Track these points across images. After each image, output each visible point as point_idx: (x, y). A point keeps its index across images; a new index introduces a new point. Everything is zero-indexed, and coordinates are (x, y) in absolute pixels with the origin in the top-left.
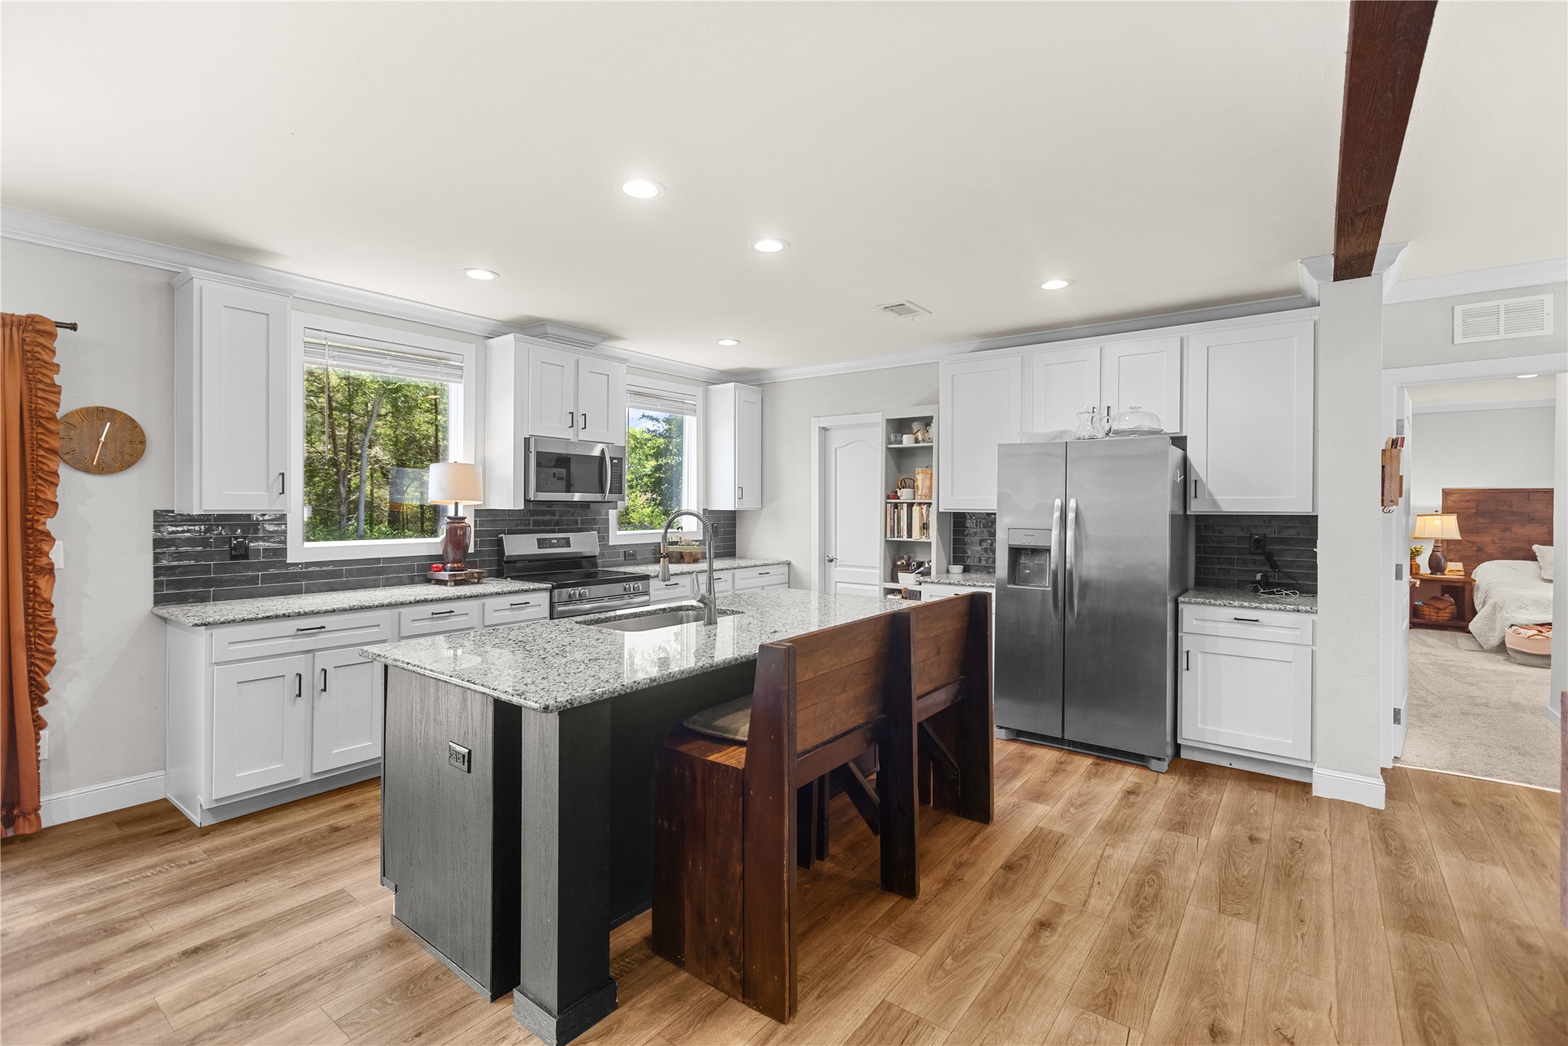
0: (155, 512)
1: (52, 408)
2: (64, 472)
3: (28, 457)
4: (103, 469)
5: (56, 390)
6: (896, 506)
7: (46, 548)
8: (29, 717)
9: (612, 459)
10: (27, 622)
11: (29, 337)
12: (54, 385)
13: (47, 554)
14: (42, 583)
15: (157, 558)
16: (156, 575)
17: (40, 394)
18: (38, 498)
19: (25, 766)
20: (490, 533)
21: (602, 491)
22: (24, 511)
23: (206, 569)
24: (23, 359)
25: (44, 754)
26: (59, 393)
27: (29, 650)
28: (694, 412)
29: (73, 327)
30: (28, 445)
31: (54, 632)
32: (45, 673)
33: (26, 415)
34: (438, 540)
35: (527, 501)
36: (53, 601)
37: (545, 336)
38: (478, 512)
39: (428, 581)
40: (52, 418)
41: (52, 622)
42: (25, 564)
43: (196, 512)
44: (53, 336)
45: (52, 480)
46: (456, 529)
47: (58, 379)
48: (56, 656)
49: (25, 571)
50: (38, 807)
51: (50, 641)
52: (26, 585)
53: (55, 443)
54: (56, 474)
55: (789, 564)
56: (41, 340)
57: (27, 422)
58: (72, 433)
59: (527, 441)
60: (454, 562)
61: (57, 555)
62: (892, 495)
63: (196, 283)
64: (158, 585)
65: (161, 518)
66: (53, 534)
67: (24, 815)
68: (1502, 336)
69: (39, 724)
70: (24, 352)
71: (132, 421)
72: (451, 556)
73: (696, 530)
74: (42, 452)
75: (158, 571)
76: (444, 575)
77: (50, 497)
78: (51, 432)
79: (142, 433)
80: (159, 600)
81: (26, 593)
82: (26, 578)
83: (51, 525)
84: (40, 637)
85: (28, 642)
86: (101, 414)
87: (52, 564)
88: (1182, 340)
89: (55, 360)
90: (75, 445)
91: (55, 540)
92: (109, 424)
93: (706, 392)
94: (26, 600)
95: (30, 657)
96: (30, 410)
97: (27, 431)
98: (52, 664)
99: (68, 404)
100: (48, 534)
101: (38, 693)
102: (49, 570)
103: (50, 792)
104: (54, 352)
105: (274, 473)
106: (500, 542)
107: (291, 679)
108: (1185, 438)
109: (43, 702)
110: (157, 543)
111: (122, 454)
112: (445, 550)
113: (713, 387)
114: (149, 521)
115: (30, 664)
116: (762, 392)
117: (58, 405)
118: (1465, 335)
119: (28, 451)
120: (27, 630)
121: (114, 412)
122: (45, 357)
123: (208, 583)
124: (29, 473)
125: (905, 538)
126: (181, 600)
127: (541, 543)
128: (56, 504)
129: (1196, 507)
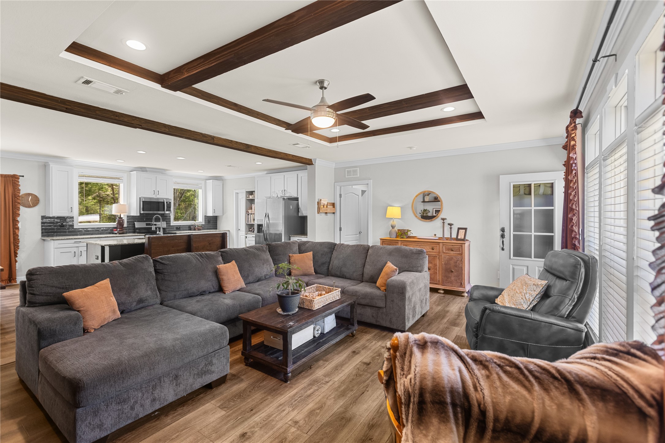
0: (42, 216)
1: (18, 194)
2: (21, 207)
3: (14, 205)
4: (29, 207)
5: (19, 190)
6: (248, 215)
7: (17, 224)
8: (14, 259)
9: (167, 202)
10: (14, 239)
11: (14, 179)
12: (19, 189)
13: (17, 225)
14: (16, 231)
15: (42, 226)
16: (42, 230)
17: (16, 191)
18: (16, 213)
19: (13, 269)
20: (131, 222)
21: (164, 210)
22: (13, 216)
23: (53, 229)
24: (13, 184)
25: (17, 268)
26: (20, 191)
27: (14, 245)
28: (201, 188)
29: (23, 176)
30: (13, 202)
31: (19, 242)
32: (17, 250)
33: (13, 195)
34: (116, 223)
35: (140, 213)
36: (19, 235)
37: (146, 171)
38: (128, 216)
39: (113, 234)
40: (19, 196)
41: (19, 239)
42: (13, 227)
43: (51, 216)
44: (19, 178)
45: (18, 209)
46: (120, 220)
47: (20, 188)
48: (19, 247)
49: (13, 229)
50: (16, 279)
51: (18, 244)
52: (13, 232)
53: (19, 201)
54: (19, 208)
55: (229, 231)
56: (16, 180)
57: (13, 197)
58: (23, 199)
59: (140, 198)
60: (119, 229)
61: (20, 225)
62: (247, 212)
63: (51, 166)
64: (42, 233)
65: (43, 217)
66: (19, 221)
67: (13, 279)
68: (352, 176)
69: (16, 261)
70: (13, 182)
71: (36, 196)
72: (119, 227)
73: (202, 221)
74: (16, 203)
75: (42, 229)
76: (116, 232)
77: (18, 213)
78: (18, 199)
79: (38, 199)
80: (43, 236)
81: (13, 233)
82: (13, 230)
83: (18, 219)
84: (16, 243)
85: (14, 244)
86: (29, 194)
87: (18, 227)
88: (297, 174)
89: (19, 184)
90: (23, 202)
91: (19, 222)
92: (31, 197)
93: (206, 183)
94: (13, 234)
95: (14, 247)
96: (14, 194)
97: (13, 199)
98: (18, 248)
99: (22, 192)
100: (18, 221)
101: (16, 255)
102: (18, 228)
103: (18, 277)
104: (19, 182)
105: (70, 207)
106: (134, 224)
107: (73, 252)
108: (298, 198)
109: (17, 257)
110: (42, 223)
111: (34, 203)
112: (117, 226)
113: (207, 181)
114: (40, 218)
115: (14, 248)
116: (223, 182)
117: (20, 193)
118: (347, 176)
119: (13, 203)
120: (14, 241)
121: (32, 194)
122: (17, 183)
123: (54, 232)
124: (14, 208)
125: (250, 223)
126: (48, 236)
127: (147, 225)
128: (19, 214)
129: (300, 215)
